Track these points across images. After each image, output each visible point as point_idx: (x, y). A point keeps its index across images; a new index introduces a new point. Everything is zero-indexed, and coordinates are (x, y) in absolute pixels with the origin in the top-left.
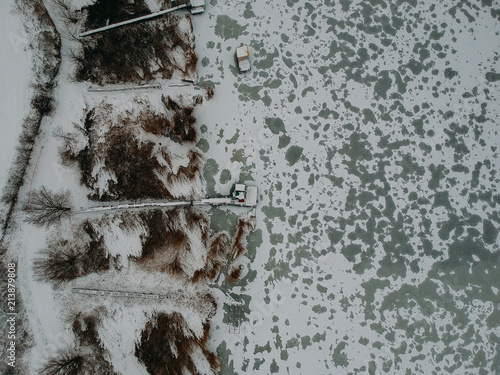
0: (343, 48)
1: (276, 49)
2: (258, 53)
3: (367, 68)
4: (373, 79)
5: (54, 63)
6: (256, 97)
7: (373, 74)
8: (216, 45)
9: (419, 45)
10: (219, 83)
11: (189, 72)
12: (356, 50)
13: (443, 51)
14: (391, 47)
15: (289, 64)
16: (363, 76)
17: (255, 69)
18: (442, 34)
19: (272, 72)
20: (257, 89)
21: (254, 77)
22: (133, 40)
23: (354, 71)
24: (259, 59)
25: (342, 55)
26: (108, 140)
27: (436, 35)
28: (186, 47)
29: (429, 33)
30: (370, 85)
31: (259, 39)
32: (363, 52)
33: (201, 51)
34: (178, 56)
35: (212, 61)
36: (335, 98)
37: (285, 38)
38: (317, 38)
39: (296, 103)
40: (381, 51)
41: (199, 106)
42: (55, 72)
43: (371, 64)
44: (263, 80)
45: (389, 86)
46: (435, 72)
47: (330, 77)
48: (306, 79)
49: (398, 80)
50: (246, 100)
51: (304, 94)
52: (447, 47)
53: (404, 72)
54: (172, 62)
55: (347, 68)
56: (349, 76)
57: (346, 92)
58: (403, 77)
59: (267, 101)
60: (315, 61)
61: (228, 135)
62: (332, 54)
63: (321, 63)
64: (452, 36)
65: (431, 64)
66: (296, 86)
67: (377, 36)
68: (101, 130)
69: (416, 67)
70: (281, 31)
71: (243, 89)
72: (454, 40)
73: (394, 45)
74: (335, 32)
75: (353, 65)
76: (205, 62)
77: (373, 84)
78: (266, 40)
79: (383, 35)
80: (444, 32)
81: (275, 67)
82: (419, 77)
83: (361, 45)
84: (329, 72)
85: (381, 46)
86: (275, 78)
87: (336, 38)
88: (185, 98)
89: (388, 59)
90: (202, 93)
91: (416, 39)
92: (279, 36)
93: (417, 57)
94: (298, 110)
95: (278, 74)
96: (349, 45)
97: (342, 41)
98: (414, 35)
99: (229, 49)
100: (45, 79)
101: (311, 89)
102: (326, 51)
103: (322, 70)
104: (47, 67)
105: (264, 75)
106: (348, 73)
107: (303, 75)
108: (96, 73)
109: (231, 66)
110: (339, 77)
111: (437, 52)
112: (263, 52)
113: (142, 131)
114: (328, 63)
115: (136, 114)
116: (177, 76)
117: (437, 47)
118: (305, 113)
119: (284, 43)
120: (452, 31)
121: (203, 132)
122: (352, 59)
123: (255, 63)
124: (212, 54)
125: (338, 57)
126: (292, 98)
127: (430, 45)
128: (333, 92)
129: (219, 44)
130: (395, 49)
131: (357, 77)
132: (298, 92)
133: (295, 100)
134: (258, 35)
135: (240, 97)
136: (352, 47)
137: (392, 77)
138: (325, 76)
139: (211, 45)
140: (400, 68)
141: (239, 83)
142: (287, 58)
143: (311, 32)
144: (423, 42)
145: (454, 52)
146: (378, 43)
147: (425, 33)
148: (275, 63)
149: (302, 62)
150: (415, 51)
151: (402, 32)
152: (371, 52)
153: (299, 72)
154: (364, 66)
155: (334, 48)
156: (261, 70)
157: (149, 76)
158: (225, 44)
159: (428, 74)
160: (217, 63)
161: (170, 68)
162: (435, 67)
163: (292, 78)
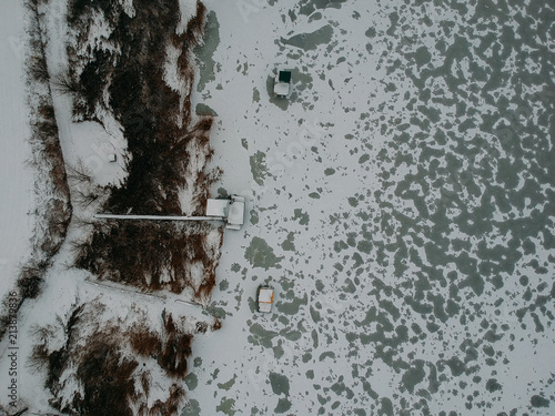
0: (381, 318)
1: (306, 295)
2: (285, 293)
3: (402, 350)
4: (405, 366)
5: (57, 240)
6: (268, 344)
7: (406, 359)
8: (241, 270)
9: (470, 342)
10: (231, 315)
11: (202, 294)
12: (396, 324)
13: (494, 358)
14: (436, 334)
15: (316, 317)
16: (395, 358)
17: (276, 310)
18: (498, 338)
19: (293, 320)
20: (271, 334)
21: (272, 320)
22: (151, 238)
23: (386, 349)
24: (284, 301)
25: (378, 327)
26: (88, 345)
27: (492, 337)
28: (208, 263)
29: (485, 331)
30: (398, 372)
31: (291, 278)
32: (402, 331)
33: (223, 273)
34: (196, 272)
35: (232, 287)
36: (355, 374)
37: (320, 286)
38: (356, 297)
39: (309, 366)
40: (423, 337)
41: (201, 334)
42: (55, 251)
43: (407, 347)
44: (281, 326)
45: (419, 380)
46: (477, 380)
47: (357, 348)
48: (329, 341)
49: (433, 376)
50: (256, 343)
51: (322, 357)
52: (500, 354)
53: (441, 369)
54: (187, 275)
55: (379, 343)
56: (379, 353)
57: (370, 371)
58: (439, 374)
59: (279, 352)
60: (346, 324)
61: (223, 378)
62: (367, 322)
63: (352, 328)
64: (510, 342)
65: (475, 369)
66: (316, 345)
67: (424, 317)
68: (85, 331)
69: (457, 367)
70: (318, 276)
71: (256, 329)
72: (511, 348)
73: (440, 333)
74: (378, 297)
75: (387, 342)
76: (224, 285)
77: (403, 371)
78: (298, 281)
79: (431, 318)
80: (502, 335)
81: (298, 316)
82: (457, 379)
83: (403, 321)
84: (358, 342)
85: (425, 330)
86: (295, 328)
87: (377, 305)
88: (188, 320)
89: (428, 348)
90: (209, 320)
91: (468, 335)
92: (314, 282)
93: (462, 357)
94: (310, 374)
95: (300, 325)
96: (390, 317)
97: (383, 310)
98: (466, 329)
99: (254, 278)
100: (41, 256)
101: (331, 355)
102: (361, 316)
103: (351, 337)
104: (47, 242)
105: (284, 321)
106: (379, 349)
107: (327, 335)
108: (99, 264)
109: (250, 299)
110: (367, 351)
111: (487, 357)
112: (291, 294)
113: (128, 345)
114: (360, 330)
115: (129, 323)
116: (187, 294)
117: (489, 351)
118: (316, 380)
119: (317, 291)
120: (513, 337)
121: (196, 365)
122: (388, 335)
123: (278, 305)
124: (234, 279)
125: (373, 328)
126: (307, 358)
127: (481, 346)
128: (355, 366)
129: (245, 270)
130: (441, 338)
131: (387, 358)
132: (316, 354)
133: (311, 362)
134: (290, 273)
135: (250, 338)
136: (391, 321)
137: (427, 370)
138: (352, 345)
139: (236, 268)
140: (438, 363)
141: (254, 322)
142: (316, 309)
143: (351, 289)
144: (475, 341)
145: (506, 362)
146: (423, 324)
147: (480, 331)
148: (300, 311)
149: (331, 321)
150: (463, 347)
151: (454, 321)
152: (411, 334)
153: (324, 330)
154: (399, 347)
155: (371, 315)
156: (283, 314)
157: (156, 285)
158: (252, 271)
159: (468, 379)
160: (236, 290)
161: (182, 282)
162: (479, 374)
163: (315, 336)
